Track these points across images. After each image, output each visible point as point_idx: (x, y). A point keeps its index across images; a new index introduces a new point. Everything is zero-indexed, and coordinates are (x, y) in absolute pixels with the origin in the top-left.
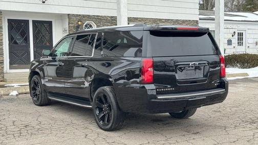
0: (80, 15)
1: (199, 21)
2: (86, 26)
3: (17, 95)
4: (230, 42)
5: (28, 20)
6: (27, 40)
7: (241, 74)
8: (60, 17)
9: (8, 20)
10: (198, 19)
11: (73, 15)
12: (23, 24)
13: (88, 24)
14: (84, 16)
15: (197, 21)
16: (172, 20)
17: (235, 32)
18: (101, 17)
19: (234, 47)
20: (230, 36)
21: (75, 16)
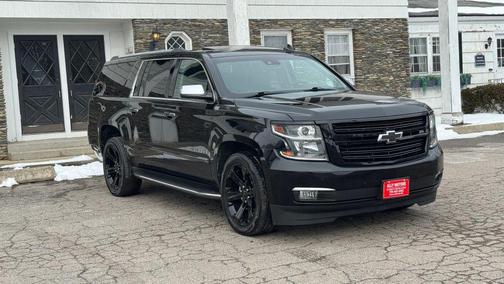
0: (156, 20)
1: (410, 20)
2: (171, 41)
3: (14, 186)
4: (480, 60)
5: (55, 36)
6: (54, 75)
7: (495, 124)
8: (119, 25)
9: (15, 37)
10: (407, 16)
11: (143, 21)
12: (44, 44)
13: (175, 38)
14: (165, 22)
15: (406, 20)
16: (350, 20)
17: (490, 39)
18: (201, 21)
19: (490, 70)
20: (480, 48)
21: (146, 23)
